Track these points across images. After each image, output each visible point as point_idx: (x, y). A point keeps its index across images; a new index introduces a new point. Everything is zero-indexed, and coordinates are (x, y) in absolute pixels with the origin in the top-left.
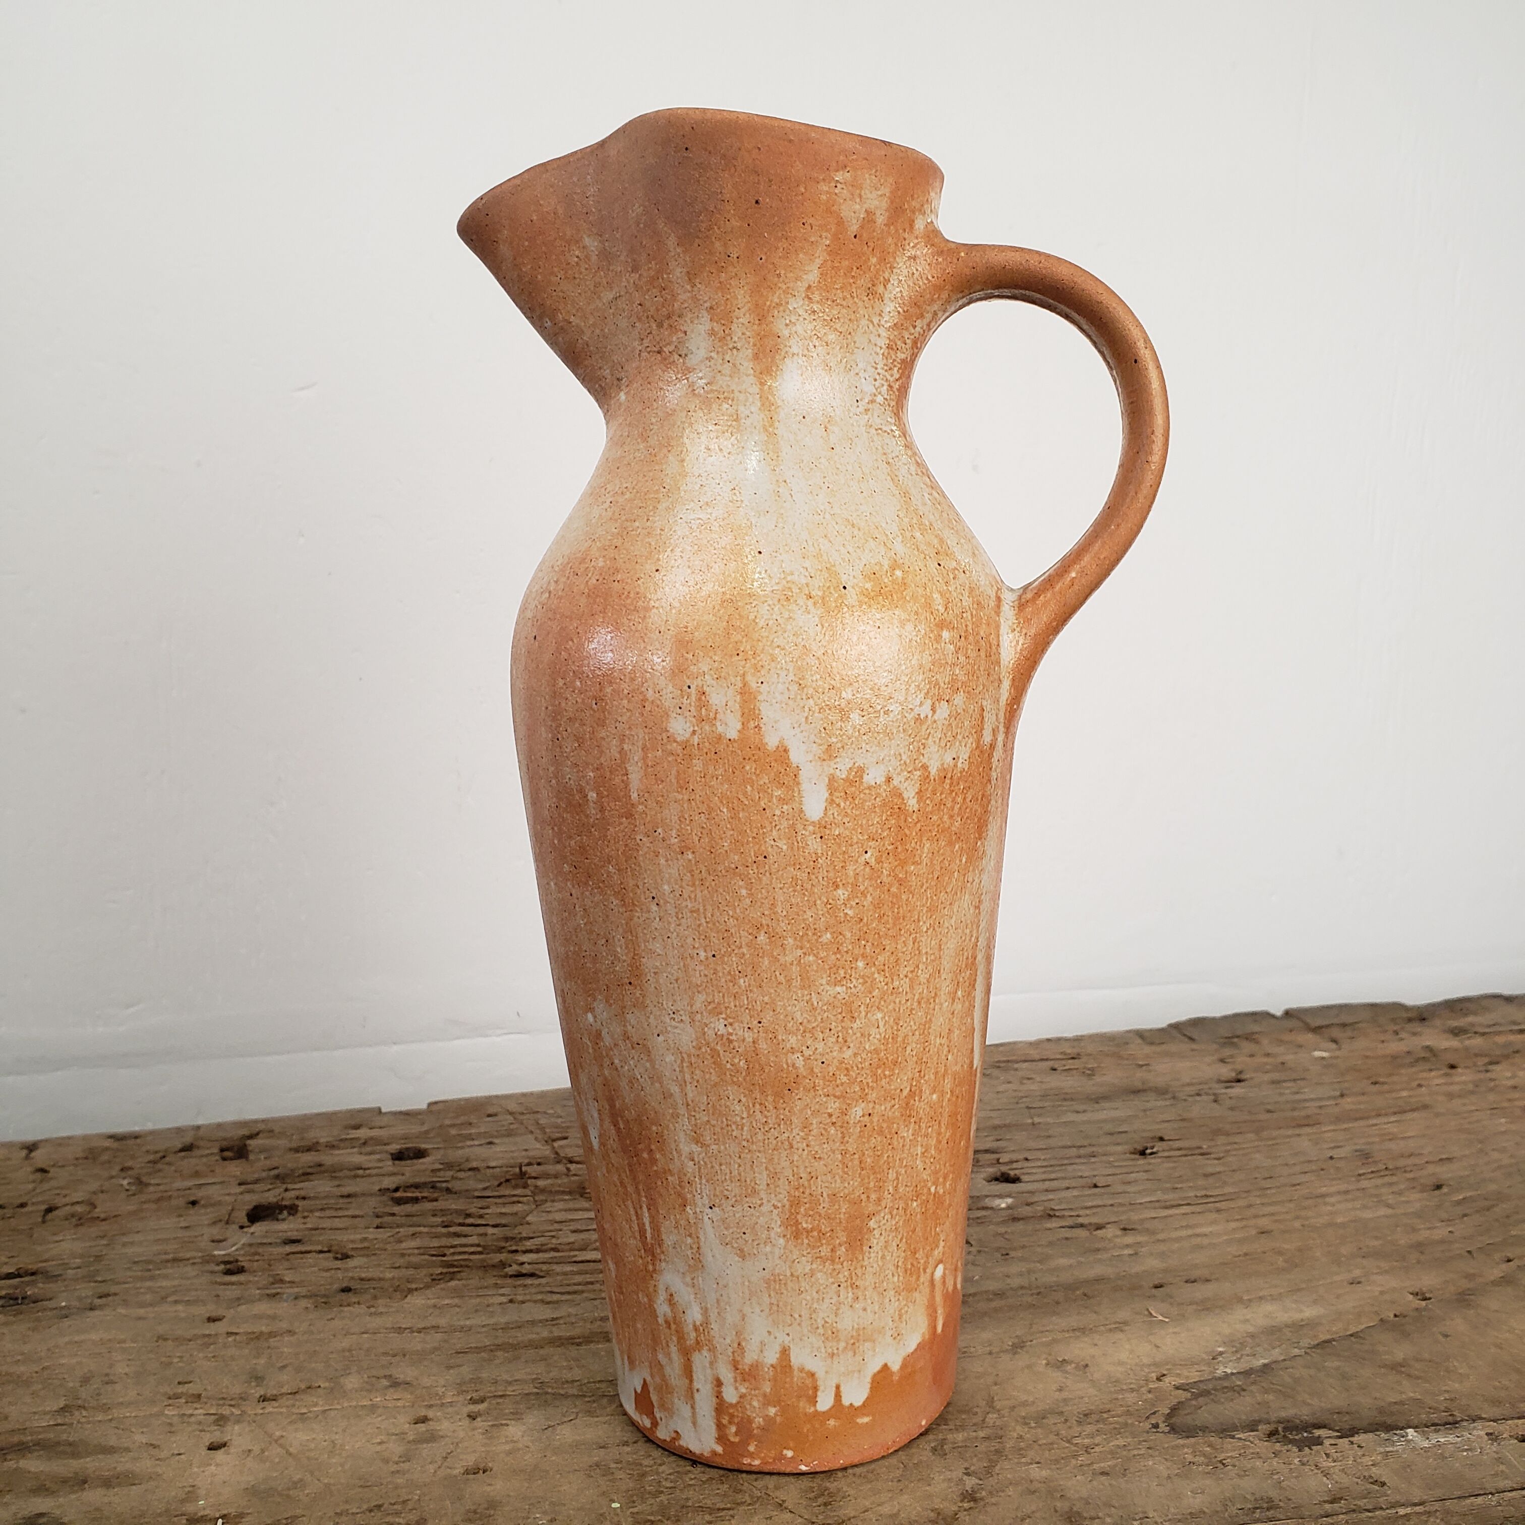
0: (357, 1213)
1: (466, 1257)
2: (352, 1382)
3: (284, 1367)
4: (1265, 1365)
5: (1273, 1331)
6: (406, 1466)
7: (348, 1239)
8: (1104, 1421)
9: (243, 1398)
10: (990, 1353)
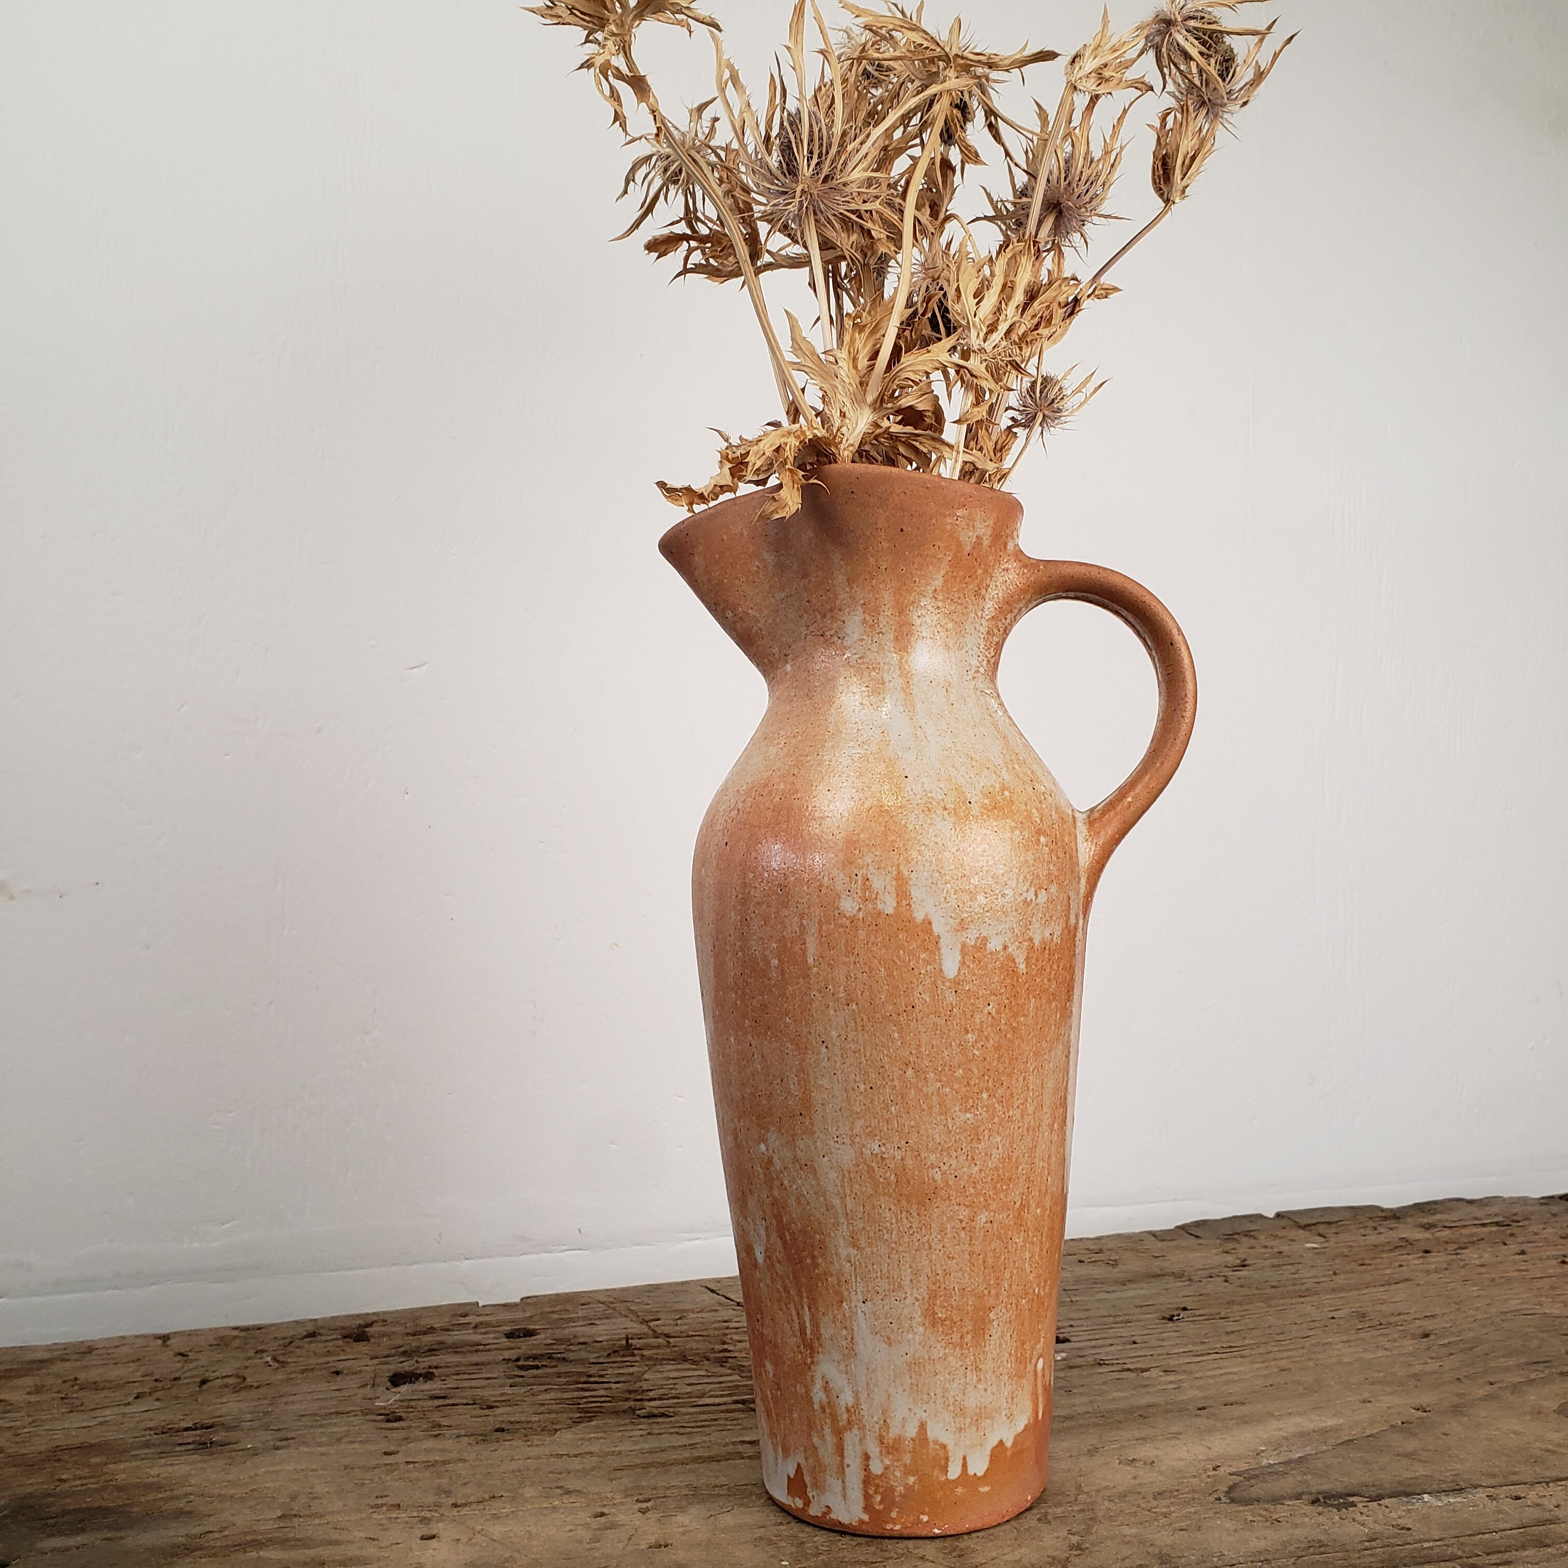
0: (489, 1375)
1: (599, 1404)
2: (529, 1492)
3: (466, 1484)
4: (1300, 1457)
5: (1303, 1435)
6: (598, 1545)
7: (491, 1394)
8: (1175, 1497)
9: (438, 1505)
10: (1071, 1456)
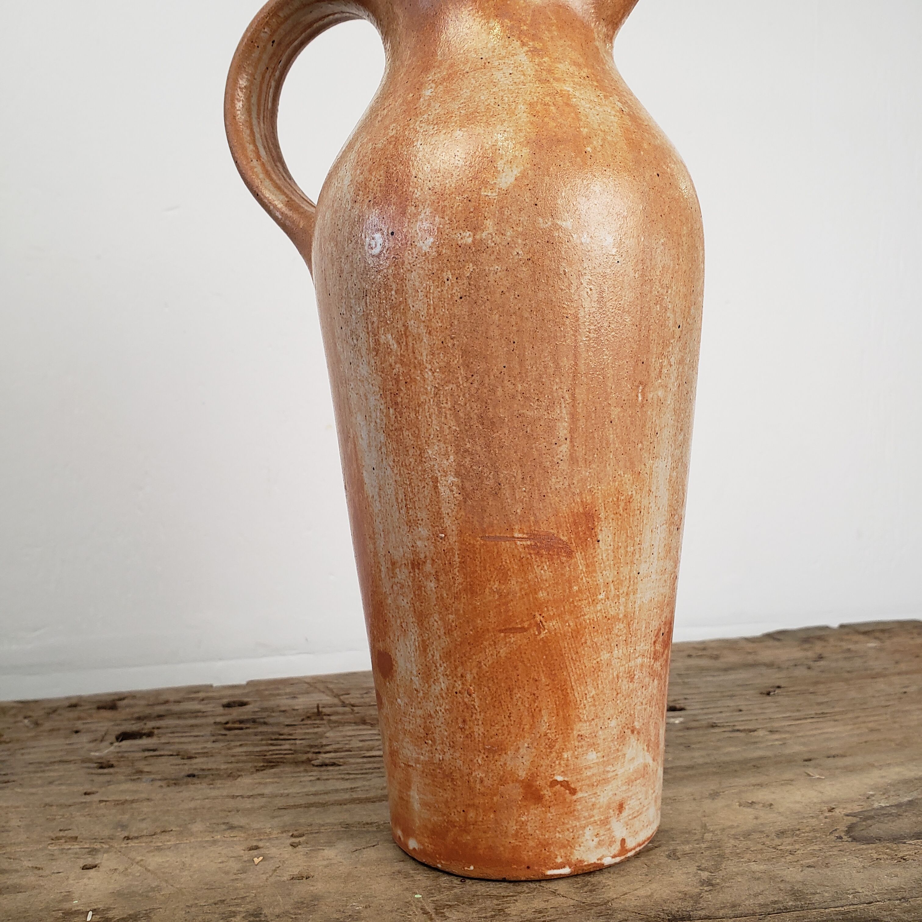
0: (199, 734)
1: (282, 756)
2: (197, 827)
3: (144, 819)
4: (909, 801)
5: (907, 782)
6: (243, 876)
7: (192, 748)
8: (797, 835)
9: (111, 838)
10: (694, 799)
